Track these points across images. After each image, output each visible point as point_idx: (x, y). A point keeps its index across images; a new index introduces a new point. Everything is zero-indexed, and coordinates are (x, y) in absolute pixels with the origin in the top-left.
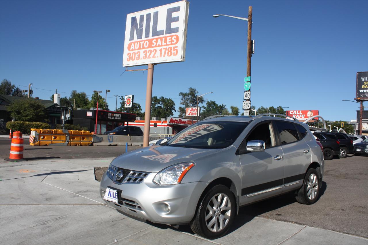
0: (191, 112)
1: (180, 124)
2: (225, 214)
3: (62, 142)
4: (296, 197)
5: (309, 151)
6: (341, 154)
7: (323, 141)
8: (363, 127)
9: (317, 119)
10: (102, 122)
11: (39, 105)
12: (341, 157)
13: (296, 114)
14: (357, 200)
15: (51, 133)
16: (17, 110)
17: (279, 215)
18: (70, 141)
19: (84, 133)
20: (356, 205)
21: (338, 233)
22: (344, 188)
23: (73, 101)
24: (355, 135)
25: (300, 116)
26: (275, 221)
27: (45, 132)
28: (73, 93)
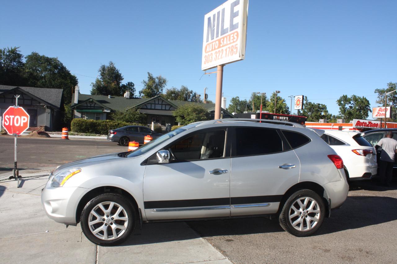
0: (378, 113)
1: (370, 127)
16: (182, 115)
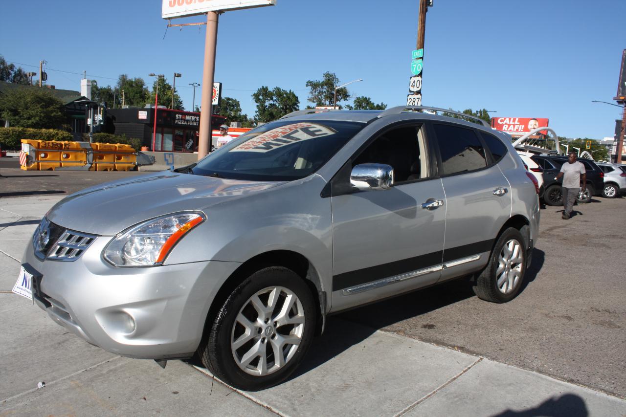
2: (291, 333)
3: (79, 164)
4: (474, 288)
5: (506, 191)
6: (581, 196)
7: (548, 171)
8: (624, 149)
9: (544, 133)
10: (166, 130)
11: (51, 99)
12: (580, 202)
13: (508, 123)
14: (600, 293)
15: (60, 148)
17: (431, 327)
18: (94, 161)
19: (120, 149)
20: (597, 308)
21: (550, 378)
22: (578, 266)
23: (121, 93)
24: (609, 164)
25: (516, 127)
26: (417, 342)
27: (47, 145)
28: (120, 79)
